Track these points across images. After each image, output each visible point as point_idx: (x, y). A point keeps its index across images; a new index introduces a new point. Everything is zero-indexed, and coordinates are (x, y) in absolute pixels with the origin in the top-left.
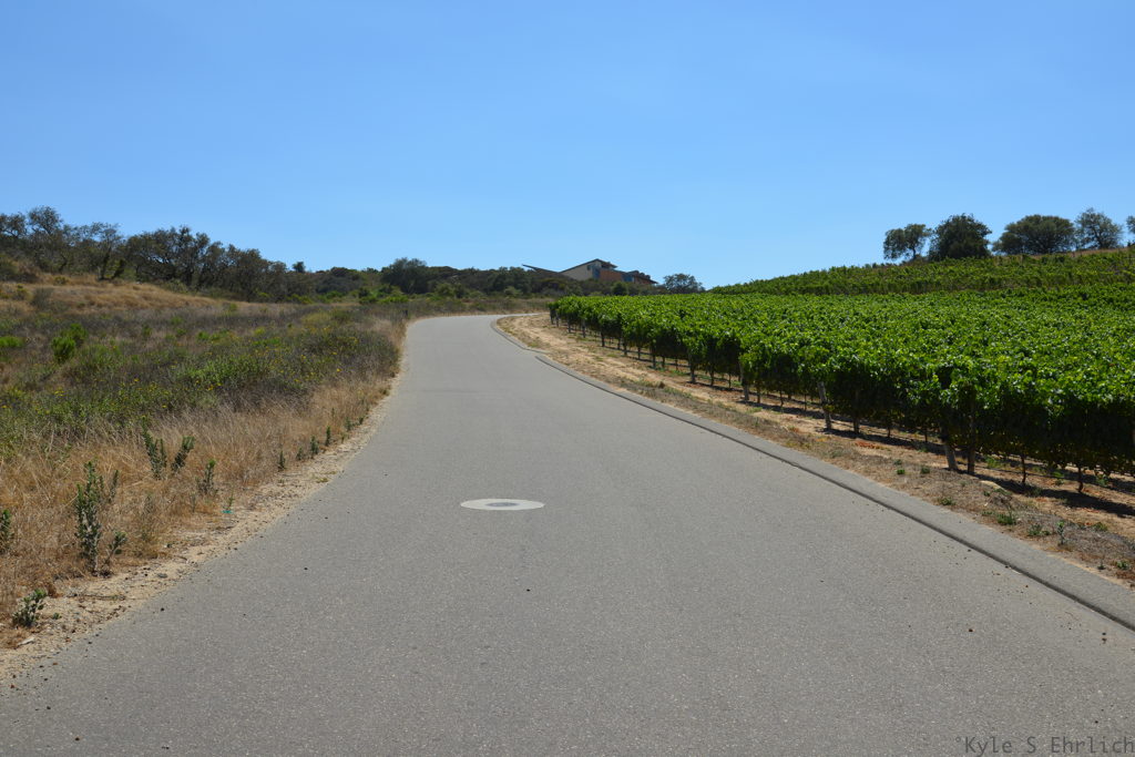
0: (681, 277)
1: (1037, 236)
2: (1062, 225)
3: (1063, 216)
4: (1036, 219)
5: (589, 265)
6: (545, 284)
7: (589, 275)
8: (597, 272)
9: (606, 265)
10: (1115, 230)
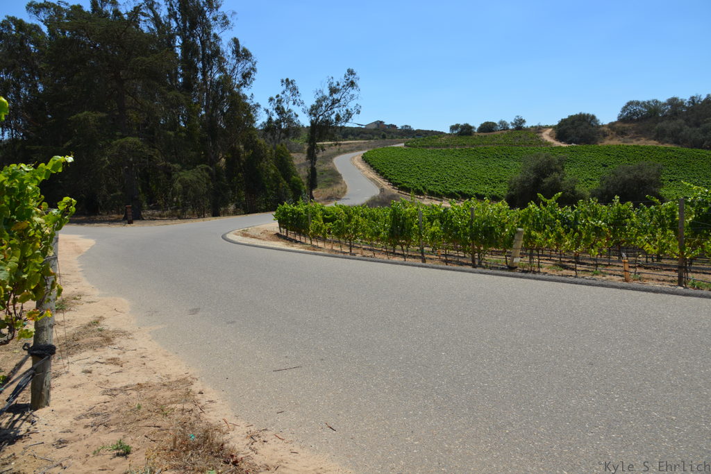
0: (406, 126)
1: (488, 128)
2: (494, 124)
3: (494, 122)
4: (487, 123)
5: (375, 123)
6: (361, 132)
7: (375, 126)
8: (378, 125)
9: (381, 122)
10: (508, 125)
